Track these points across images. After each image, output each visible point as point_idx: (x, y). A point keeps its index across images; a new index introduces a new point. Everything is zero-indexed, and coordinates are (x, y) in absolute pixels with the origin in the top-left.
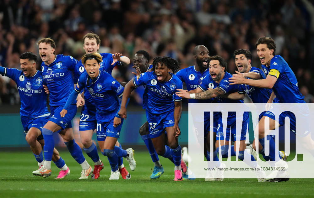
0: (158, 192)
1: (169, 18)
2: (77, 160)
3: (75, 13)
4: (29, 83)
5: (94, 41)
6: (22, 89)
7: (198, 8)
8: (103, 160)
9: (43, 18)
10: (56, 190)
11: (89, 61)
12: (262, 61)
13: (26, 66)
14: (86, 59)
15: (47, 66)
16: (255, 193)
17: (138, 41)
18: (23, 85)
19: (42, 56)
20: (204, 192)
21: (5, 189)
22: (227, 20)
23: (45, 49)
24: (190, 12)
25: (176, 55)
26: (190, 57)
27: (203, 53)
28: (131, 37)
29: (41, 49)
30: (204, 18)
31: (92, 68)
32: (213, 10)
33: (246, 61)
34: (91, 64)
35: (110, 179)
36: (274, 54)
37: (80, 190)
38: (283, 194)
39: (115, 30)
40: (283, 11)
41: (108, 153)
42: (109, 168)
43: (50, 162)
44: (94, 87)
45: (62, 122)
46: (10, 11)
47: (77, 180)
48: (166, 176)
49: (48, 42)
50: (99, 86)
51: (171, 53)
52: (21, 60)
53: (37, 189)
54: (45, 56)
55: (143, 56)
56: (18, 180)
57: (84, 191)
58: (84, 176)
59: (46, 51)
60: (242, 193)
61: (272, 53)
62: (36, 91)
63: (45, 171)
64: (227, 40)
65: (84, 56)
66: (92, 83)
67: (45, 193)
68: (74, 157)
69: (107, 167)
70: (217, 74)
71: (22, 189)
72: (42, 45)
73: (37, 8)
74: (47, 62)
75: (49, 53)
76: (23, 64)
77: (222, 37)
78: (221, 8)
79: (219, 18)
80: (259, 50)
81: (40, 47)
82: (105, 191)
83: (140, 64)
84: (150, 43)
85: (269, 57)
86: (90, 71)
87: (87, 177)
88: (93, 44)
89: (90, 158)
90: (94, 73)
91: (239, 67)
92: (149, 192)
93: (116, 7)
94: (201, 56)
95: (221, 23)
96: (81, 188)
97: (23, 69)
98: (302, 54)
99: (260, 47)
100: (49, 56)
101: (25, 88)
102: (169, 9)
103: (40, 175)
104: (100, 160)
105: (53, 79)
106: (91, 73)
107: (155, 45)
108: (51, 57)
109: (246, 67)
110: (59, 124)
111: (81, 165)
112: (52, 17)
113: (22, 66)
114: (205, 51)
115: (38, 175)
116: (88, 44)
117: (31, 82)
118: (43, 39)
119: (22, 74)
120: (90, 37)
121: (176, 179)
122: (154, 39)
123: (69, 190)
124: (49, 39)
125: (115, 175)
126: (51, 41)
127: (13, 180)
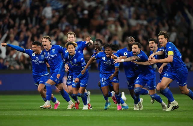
0: (109, 116)
1: (114, 22)
2: (66, 100)
3: (64, 19)
4: (37, 58)
5: (73, 36)
6: (34, 60)
7: (130, 17)
8: (79, 99)
9: (47, 23)
10: (54, 115)
11: (69, 46)
12: (161, 44)
13: (35, 49)
14: (68, 45)
15: (47, 51)
16: (161, 117)
17: (98, 35)
18: (34, 58)
19: (44, 46)
20: (134, 116)
21: (26, 115)
22: (145, 23)
23: (45, 42)
24: (126, 19)
25: (118, 42)
26: (126, 43)
27: (132, 41)
28: (94, 32)
29: (43, 42)
30: (133, 22)
31: (71, 49)
32: (138, 18)
33: (155, 45)
34: (71, 47)
35: (83, 109)
36: (168, 41)
37: (67, 115)
38: (176, 117)
39: (85, 30)
40: (176, 18)
41: (81, 96)
42: (83, 103)
43: (50, 101)
44: (72, 60)
45: (56, 80)
46: (29, 19)
47: (65, 110)
48: (113, 107)
49: (47, 38)
50: (75, 60)
51: (115, 41)
52: (33, 45)
53: (44, 115)
54: (45, 45)
55: (99, 42)
56: (33, 110)
57: (69, 116)
58: (69, 107)
59: (46, 43)
60: (154, 117)
61: (166, 40)
62: (41, 62)
63: (47, 106)
64: (146, 34)
65: (67, 43)
66: (71, 58)
67: (48, 117)
68: (65, 98)
69: (82, 103)
70: (137, 52)
71: (36, 115)
72: (44, 40)
73: (43, 18)
74: (47, 49)
75: (48, 44)
76: (34, 47)
77: (143, 33)
78: (142, 17)
79: (141, 22)
80: (159, 39)
81: (43, 41)
82: (80, 116)
83: (98, 46)
84: (104, 36)
85: (165, 43)
86: (70, 51)
87: (71, 109)
88: (72, 38)
89: (73, 99)
90: (72, 52)
91: (151, 48)
92: (104, 116)
93: (86, 17)
94: (131, 43)
95: (142, 25)
96: (67, 114)
97: (34, 50)
98: (186, 42)
99: (160, 37)
100: (48, 46)
101: (35, 60)
102: (114, 17)
103: (44, 108)
104: (78, 100)
105: (51, 58)
106: (71, 52)
107: (107, 37)
108: (49, 46)
109: (155, 48)
110: (55, 81)
111: (69, 102)
112: (51, 22)
113: (33, 49)
114: (133, 40)
115: (43, 108)
116: (70, 38)
117: (38, 57)
118: (44, 36)
119: (33, 52)
120: (71, 34)
121: (118, 109)
122: (106, 34)
123: (61, 115)
124: (48, 36)
125: (86, 107)
126: (49, 38)
127: (31, 110)
